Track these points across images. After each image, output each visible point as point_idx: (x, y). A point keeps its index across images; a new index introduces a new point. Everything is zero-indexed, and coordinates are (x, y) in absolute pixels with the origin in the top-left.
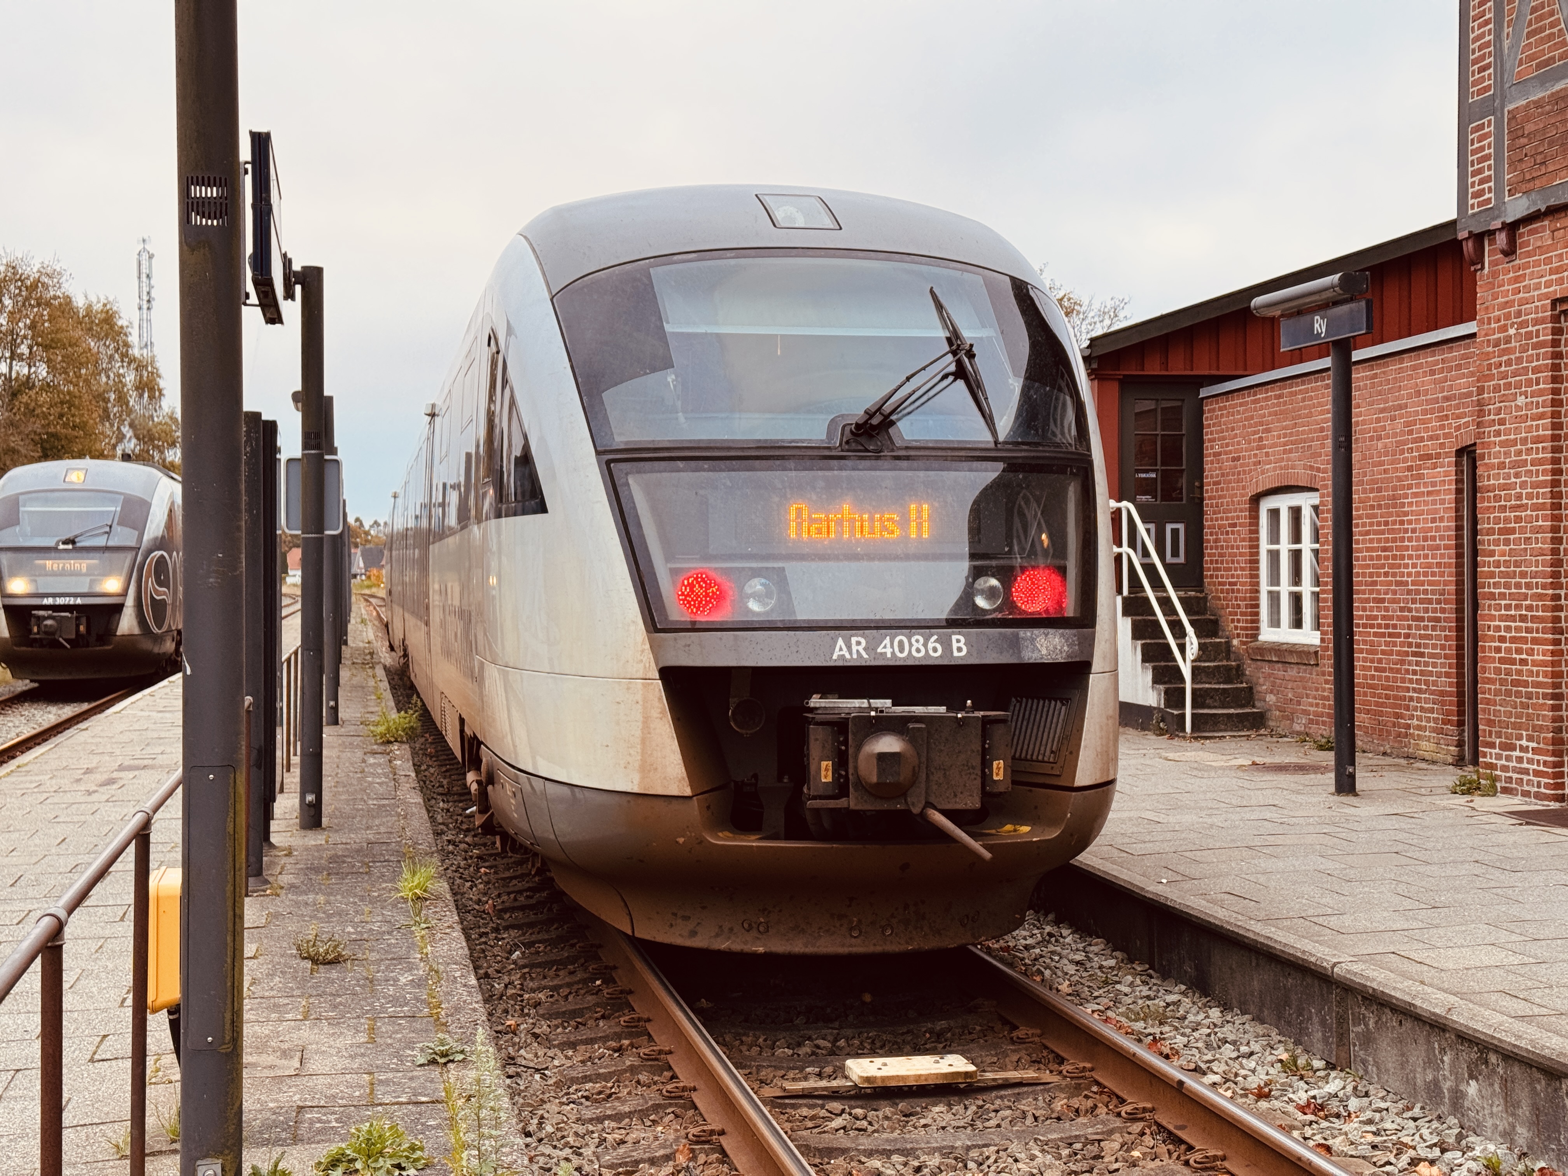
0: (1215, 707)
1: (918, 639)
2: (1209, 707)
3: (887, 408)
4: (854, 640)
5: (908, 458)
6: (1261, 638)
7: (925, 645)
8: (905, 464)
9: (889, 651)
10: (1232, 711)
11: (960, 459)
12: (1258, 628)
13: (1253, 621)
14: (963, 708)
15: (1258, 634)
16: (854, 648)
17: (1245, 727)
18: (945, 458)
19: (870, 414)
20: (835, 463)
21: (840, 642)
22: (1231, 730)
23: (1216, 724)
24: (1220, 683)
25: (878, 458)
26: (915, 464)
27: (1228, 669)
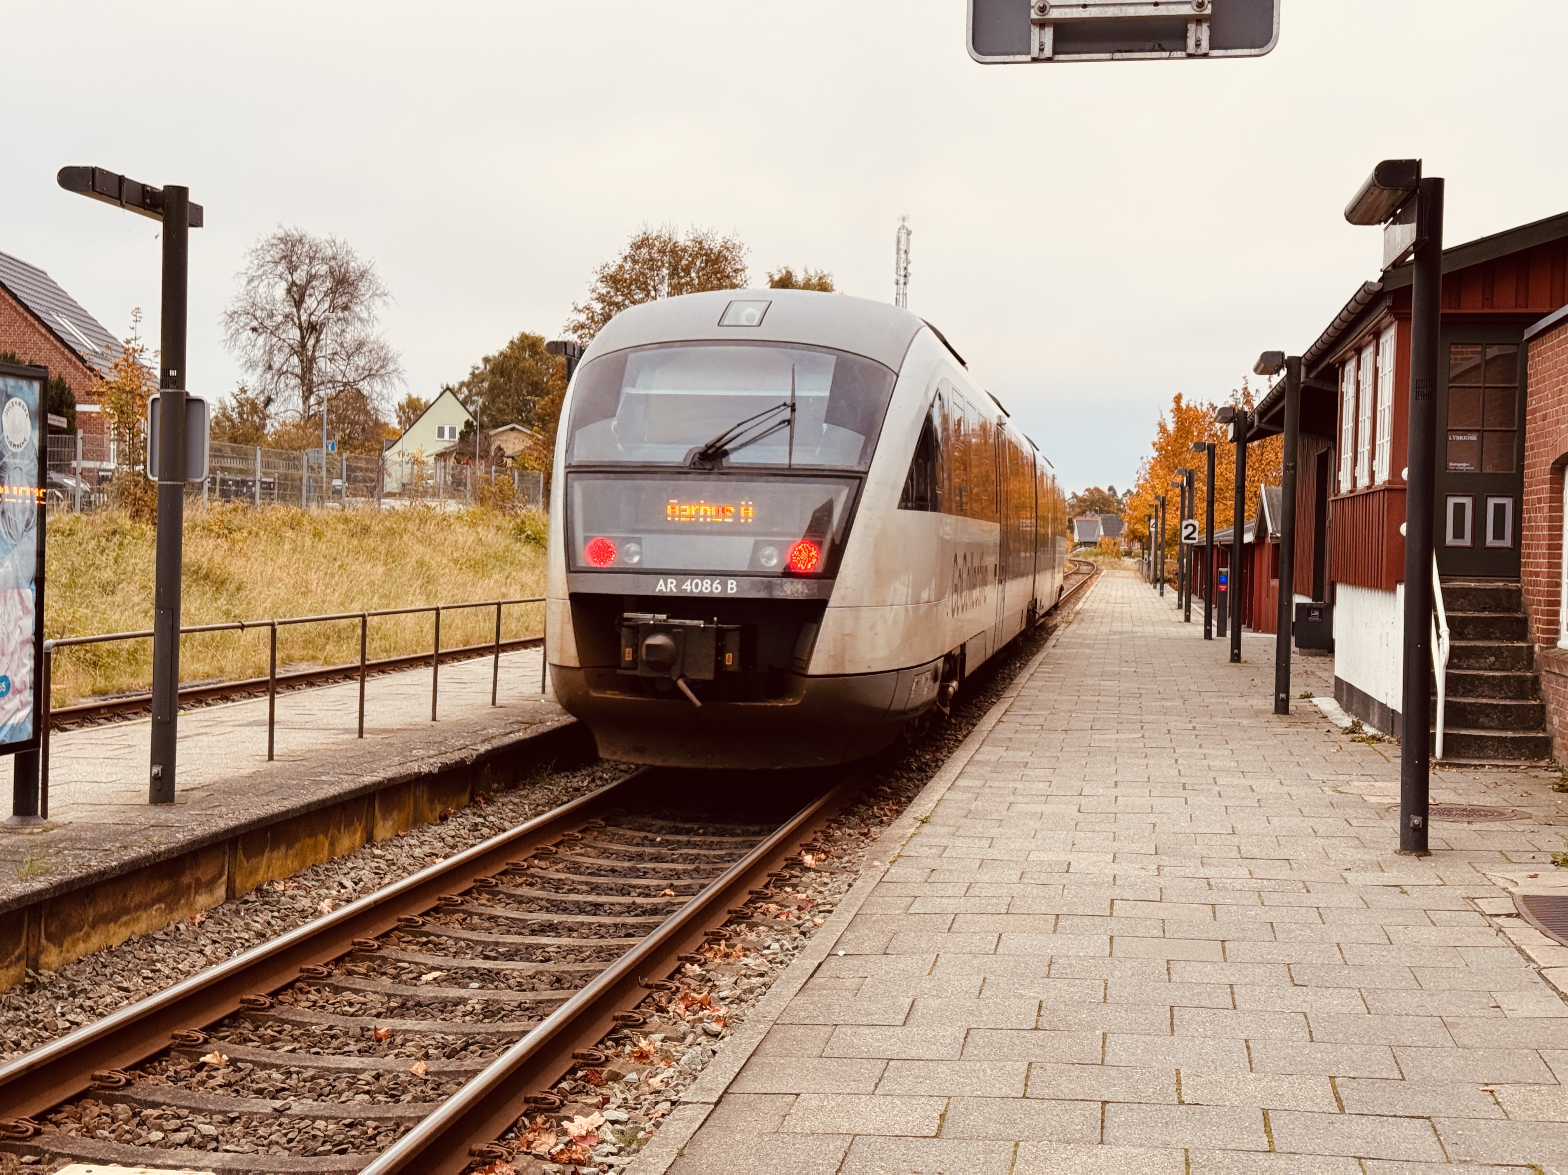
0: (1491, 728)
1: (707, 582)
2: (1483, 728)
3: (719, 444)
4: (669, 581)
5: (728, 474)
6: (1560, 644)
7: (711, 585)
8: (725, 477)
9: (689, 588)
10: (1510, 734)
11: (762, 475)
12: (1557, 632)
13: (1550, 623)
14: (712, 622)
15: (1557, 639)
16: (669, 585)
17: (1522, 755)
18: (753, 474)
19: (709, 447)
20: (683, 476)
21: (661, 582)
22: (1504, 758)
23: (1482, 749)
24: (1506, 698)
25: (709, 474)
26: (731, 477)
27: (1521, 681)
